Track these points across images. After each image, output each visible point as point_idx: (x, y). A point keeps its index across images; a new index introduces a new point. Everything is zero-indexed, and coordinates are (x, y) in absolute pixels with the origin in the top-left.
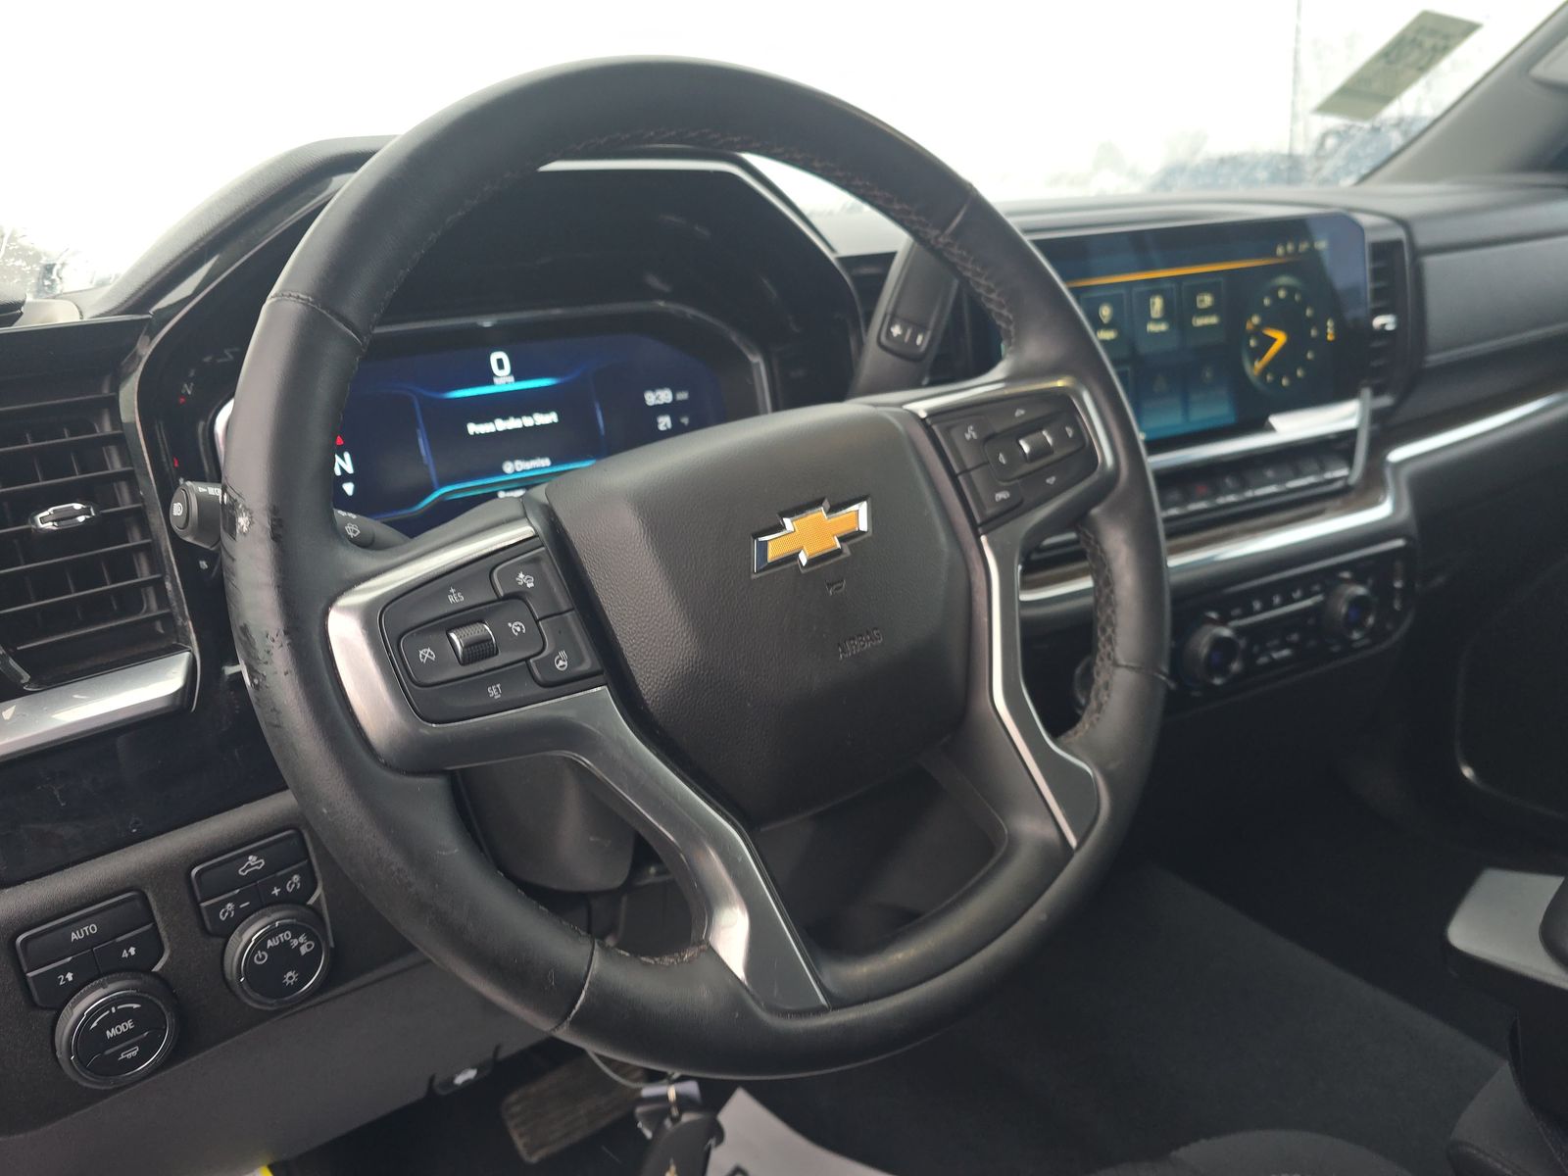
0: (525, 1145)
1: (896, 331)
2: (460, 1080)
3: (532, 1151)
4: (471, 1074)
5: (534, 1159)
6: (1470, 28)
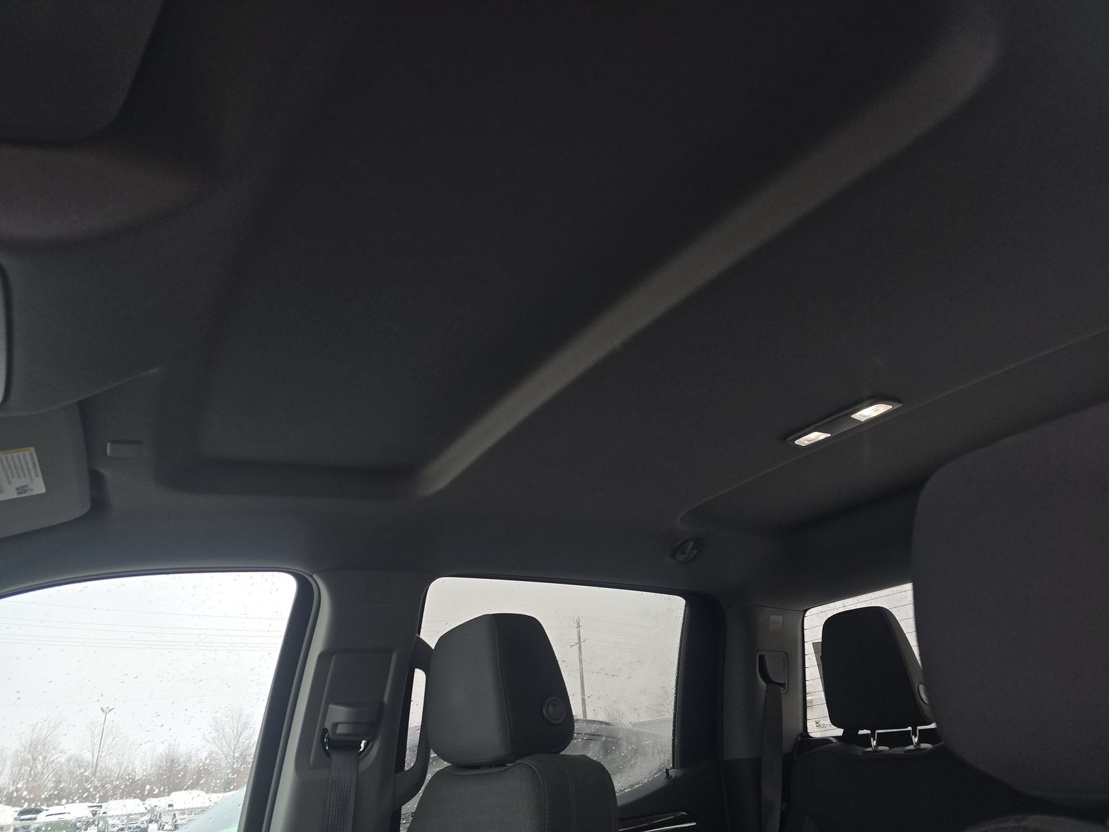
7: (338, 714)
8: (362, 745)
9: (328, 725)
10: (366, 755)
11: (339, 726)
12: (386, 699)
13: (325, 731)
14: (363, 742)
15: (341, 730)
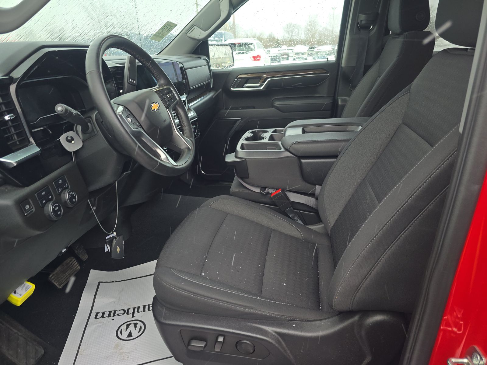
0: (58, 284)
1: (130, 80)
2: (63, 251)
3: (60, 286)
4: (65, 250)
5: (61, 287)
6: (176, 25)
7: (362, 17)
8: (371, 27)
9: (359, 21)
10: (372, 30)
11: (363, 21)
12: (379, 11)
13: (358, 23)
14: (372, 26)
15: (363, 22)
